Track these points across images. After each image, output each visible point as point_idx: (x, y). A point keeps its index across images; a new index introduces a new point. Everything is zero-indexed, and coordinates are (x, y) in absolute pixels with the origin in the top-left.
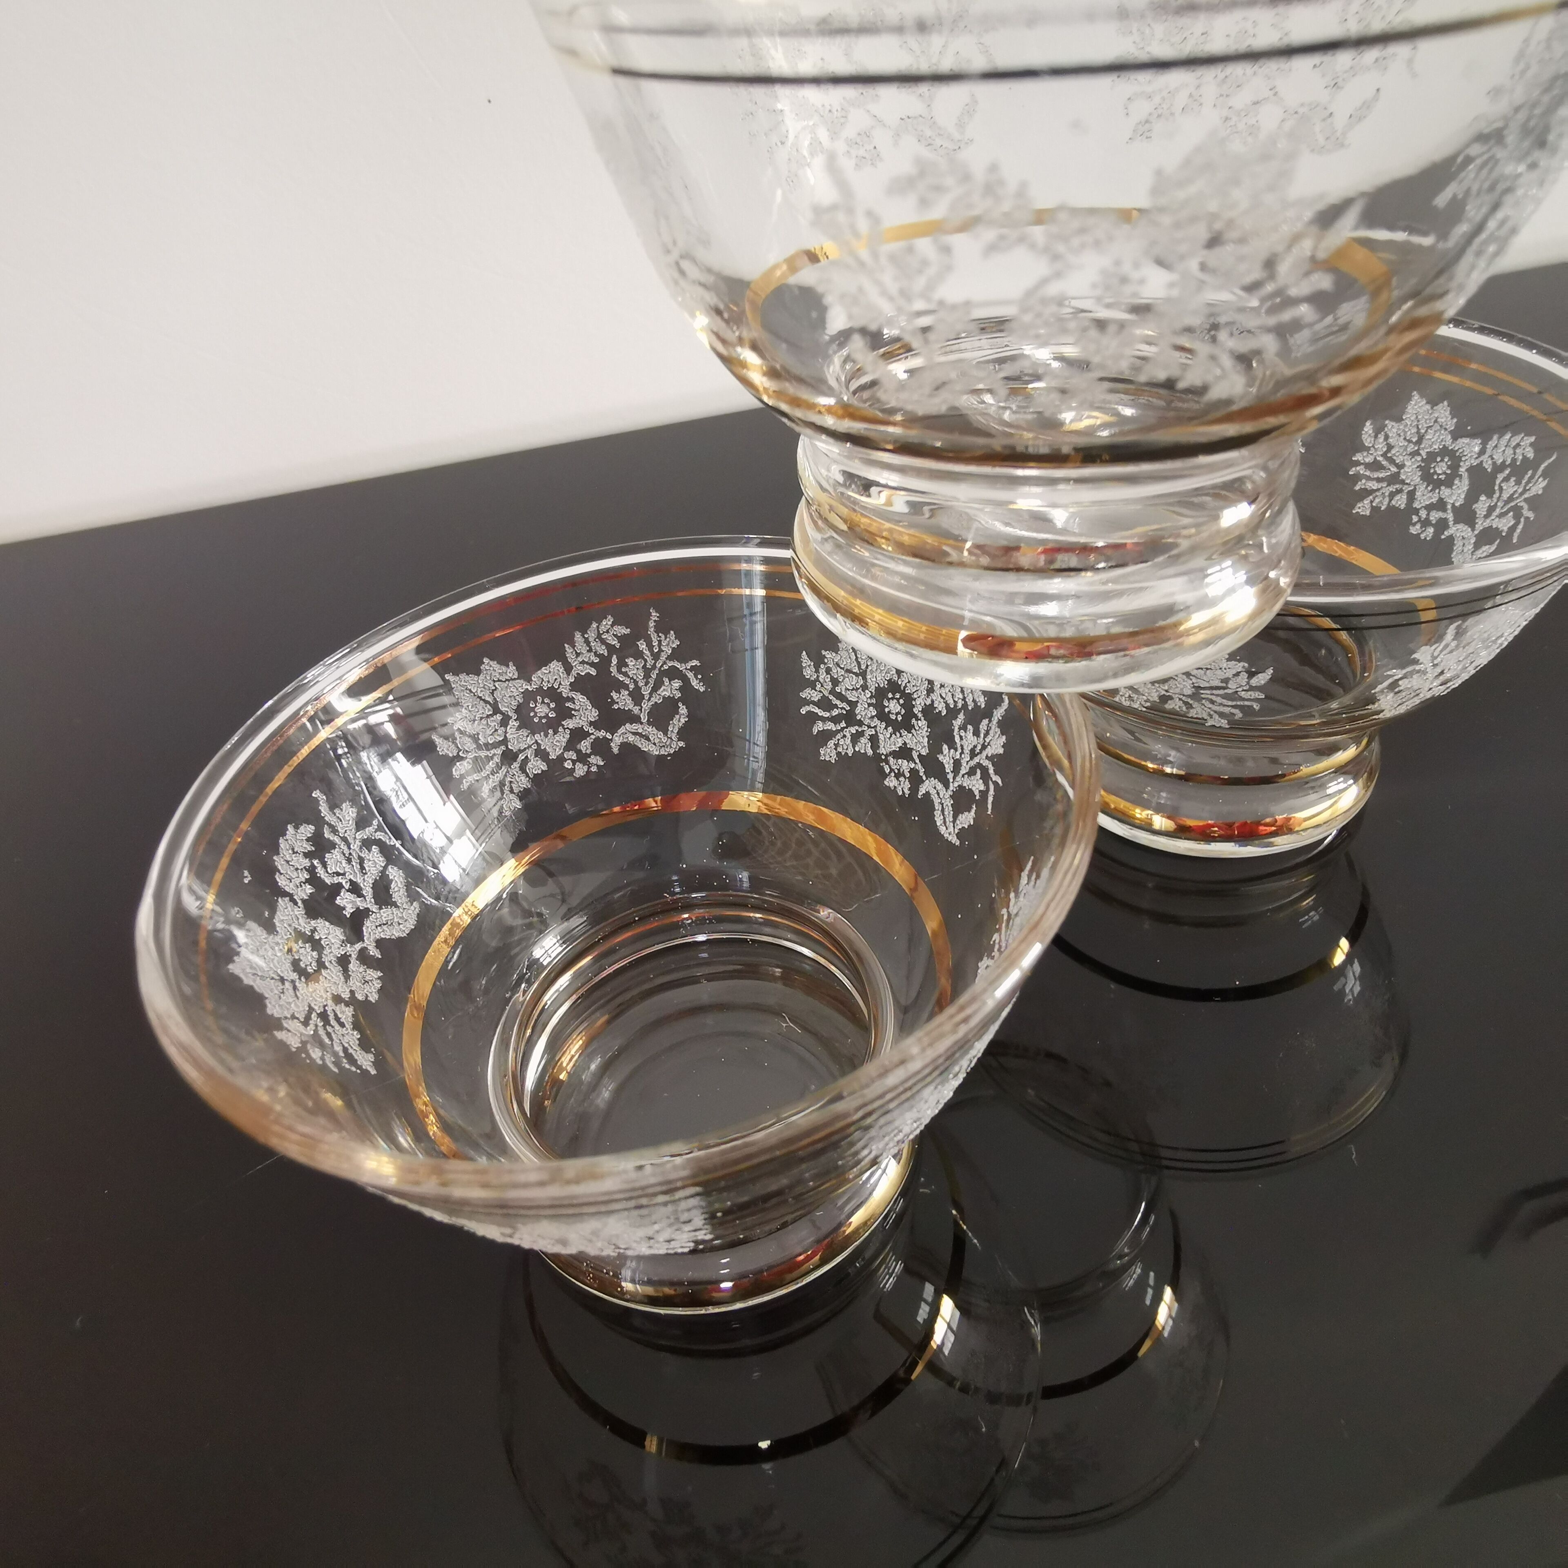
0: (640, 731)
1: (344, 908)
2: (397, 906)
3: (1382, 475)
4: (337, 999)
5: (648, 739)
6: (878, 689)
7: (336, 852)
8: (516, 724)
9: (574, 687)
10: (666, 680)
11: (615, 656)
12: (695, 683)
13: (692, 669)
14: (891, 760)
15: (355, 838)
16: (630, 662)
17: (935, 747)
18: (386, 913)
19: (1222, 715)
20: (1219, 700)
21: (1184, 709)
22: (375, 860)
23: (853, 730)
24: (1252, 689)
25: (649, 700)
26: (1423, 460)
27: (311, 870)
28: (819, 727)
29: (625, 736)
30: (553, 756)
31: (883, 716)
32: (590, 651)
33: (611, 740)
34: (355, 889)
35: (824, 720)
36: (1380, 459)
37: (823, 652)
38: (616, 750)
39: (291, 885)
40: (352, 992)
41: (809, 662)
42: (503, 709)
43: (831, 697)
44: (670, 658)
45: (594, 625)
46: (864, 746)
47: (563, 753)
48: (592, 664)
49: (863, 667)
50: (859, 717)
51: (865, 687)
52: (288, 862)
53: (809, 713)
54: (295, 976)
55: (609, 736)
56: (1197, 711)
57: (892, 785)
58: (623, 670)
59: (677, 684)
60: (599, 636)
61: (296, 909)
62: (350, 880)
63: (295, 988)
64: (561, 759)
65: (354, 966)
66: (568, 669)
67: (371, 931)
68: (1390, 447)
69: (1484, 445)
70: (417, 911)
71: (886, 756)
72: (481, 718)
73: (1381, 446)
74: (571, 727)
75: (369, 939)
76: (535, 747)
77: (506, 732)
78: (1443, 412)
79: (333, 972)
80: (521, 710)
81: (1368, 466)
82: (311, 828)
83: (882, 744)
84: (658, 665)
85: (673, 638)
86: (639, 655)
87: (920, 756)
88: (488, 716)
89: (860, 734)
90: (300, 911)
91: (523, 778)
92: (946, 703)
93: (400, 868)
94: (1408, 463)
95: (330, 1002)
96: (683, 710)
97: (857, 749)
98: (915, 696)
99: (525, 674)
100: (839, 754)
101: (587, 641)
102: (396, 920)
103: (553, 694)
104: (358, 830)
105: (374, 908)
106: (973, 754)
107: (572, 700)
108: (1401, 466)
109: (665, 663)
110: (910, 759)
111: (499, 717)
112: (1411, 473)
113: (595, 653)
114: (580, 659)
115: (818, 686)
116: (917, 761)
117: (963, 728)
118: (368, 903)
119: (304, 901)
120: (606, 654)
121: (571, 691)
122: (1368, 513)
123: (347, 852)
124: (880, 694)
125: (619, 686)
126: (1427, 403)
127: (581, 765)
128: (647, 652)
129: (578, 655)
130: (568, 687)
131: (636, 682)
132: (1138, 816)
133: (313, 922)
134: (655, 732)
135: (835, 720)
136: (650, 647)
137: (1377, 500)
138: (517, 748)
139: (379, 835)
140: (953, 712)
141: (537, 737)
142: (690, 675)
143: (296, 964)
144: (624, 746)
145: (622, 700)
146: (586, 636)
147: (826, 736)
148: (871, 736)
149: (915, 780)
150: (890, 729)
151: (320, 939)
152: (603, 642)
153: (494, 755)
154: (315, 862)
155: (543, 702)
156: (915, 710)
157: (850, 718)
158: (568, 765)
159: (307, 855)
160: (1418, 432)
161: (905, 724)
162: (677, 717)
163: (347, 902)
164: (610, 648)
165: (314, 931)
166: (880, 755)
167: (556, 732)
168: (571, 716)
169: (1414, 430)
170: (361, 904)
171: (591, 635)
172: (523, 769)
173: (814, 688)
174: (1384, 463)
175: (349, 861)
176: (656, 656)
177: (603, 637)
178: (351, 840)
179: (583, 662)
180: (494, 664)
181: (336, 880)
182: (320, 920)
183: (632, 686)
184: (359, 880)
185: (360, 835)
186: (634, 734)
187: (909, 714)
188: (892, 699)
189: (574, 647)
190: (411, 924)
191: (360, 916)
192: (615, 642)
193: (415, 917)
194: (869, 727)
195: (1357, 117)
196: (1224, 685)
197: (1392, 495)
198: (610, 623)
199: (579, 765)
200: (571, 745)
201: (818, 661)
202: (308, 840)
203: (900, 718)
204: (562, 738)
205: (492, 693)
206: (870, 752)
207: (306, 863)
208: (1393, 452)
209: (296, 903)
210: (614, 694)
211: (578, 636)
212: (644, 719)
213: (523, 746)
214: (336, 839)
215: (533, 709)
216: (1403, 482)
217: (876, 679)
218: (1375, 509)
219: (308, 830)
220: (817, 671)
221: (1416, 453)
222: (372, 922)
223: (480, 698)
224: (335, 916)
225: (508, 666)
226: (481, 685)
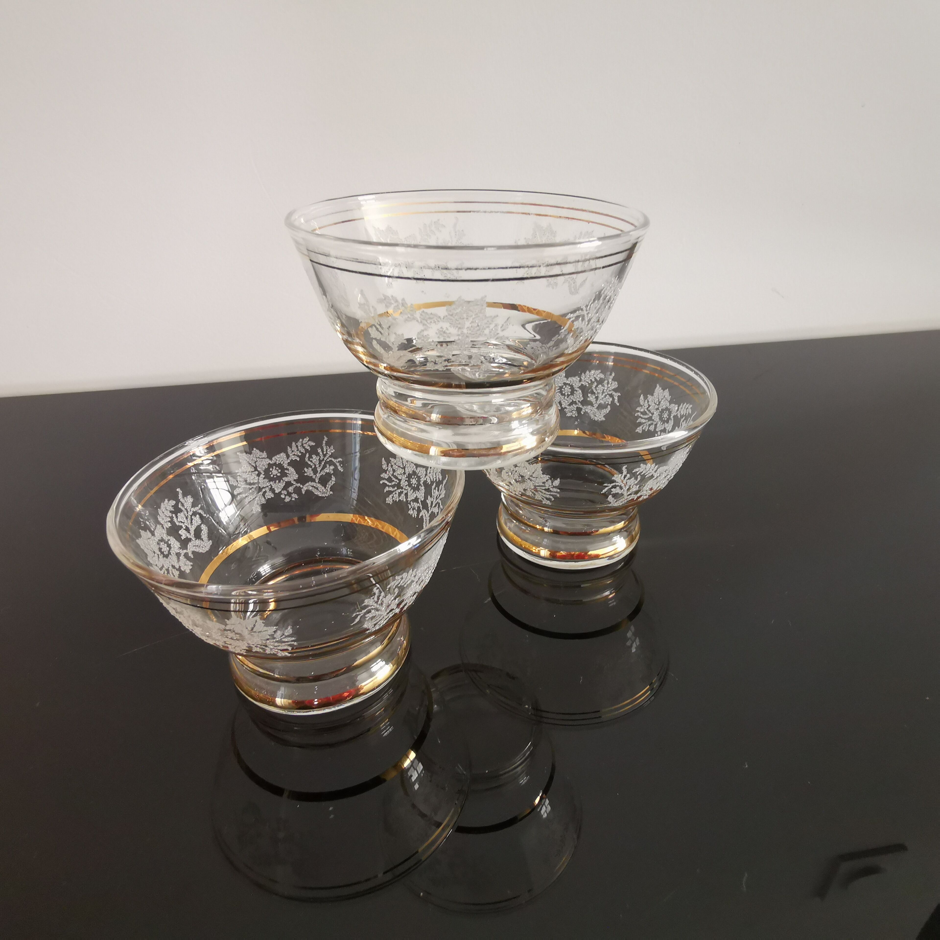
0: (315, 485)
1: (182, 536)
2: (203, 540)
3: (646, 417)
4: (173, 567)
5: (317, 489)
6: (409, 474)
7: (182, 513)
8: (263, 476)
9: (289, 464)
10: (328, 466)
11: (308, 454)
12: (339, 468)
13: (339, 462)
14: (412, 503)
15: (191, 510)
16: (314, 456)
17: (426, 498)
18: (198, 542)
19: (547, 499)
20: (543, 491)
21: (533, 495)
22: (197, 520)
23: (399, 491)
24: (554, 487)
25: (320, 473)
26: (660, 412)
27: (172, 518)
28: (387, 489)
29: (308, 487)
30: (277, 492)
31: (410, 485)
32: (298, 450)
33: (302, 488)
34: (187, 530)
35: (389, 486)
36: (646, 410)
37: (390, 459)
38: (303, 493)
39: (163, 521)
40: (180, 567)
41: (385, 462)
42: (259, 469)
43: (392, 477)
44: (330, 456)
45: (301, 440)
46: (403, 498)
47: (281, 491)
48: (298, 456)
49: (404, 465)
50: (401, 486)
51: (404, 473)
52: (163, 513)
53: (383, 483)
54: (159, 553)
55: (301, 486)
56: (538, 497)
57: (411, 513)
58: (311, 460)
59: (332, 467)
60: (302, 444)
61: (163, 530)
62: (186, 526)
63: (159, 557)
64: (280, 493)
65: (182, 558)
66: (288, 456)
67: (191, 548)
68: (649, 406)
69: (678, 407)
70: (211, 544)
71: (410, 501)
72: (249, 472)
73: (646, 405)
74: (286, 480)
75: (189, 549)
76: (270, 487)
77: (259, 479)
78: (667, 393)
79: (173, 557)
80: (267, 472)
81: (642, 413)
82: (174, 502)
83: (409, 497)
84: (325, 459)
85: (332, 448)
86: (317, 454)
87: (421, 501)
88: (252, 471)
89: (402, 492)
90: (165, 531)
91: (263, 499)
92: (431, 479)
93: (206, 526)
94: (655, 413)
95: (171, 567)
96: (333, 479)
97: (400, 499)
98: (421, 477)
99: (270, 457)
100: (393, 500)
101: (297, 446)
102: (201, 545)
103: (280, 466)
104: (192, 507)
105: (194, 539)
106: (437, 499)
107: (288, 469)
108: (653, 414)
109: (328, 458)
110: (418, 502)
111: (257, 472)
112: (656, 417)
113: (300, 451)
114: (293, 453)
115: (388, 472)
116: (420, 503)
117: (435, 489)
118: (192, 536)
119: (167, 528)
120: (304, 452)
121: (288, 465)
122: (641, 432)
123: (186, 515)
124: (410, 476)
125: (308, 466)
126: (662, 389)
127: (288, 497)
128: (321, 453)
129: (293, 451)
130: (287, 464)
131: (315, 465)
132: (534, 551)
133: (169, 537)
134: (321, 486)
135: (393, 486)
136: (323, 451)
137: (644, 427)
138: (262, 486)
139: (200, 511)
140: (432, 483)
141: (271, 483)
142: (338, 464)
143: (160, 549)
144: (307, 491)
145: (309, 472)
146: (297, 444)
147: (390, 492)
148: (406, 493)
149: (419, 511)
150: (412, 490)
151: (171, 544)
152: (304, 447)
153: (252, 488)
154: (174, 515)
155: (276, 469)
156: (421, 483)
157: (399, 486)
158: (283, 496)
159: (171, 512)
160: (659, 400)
161: (416, 489)
162: (331, 481)
163: (183, 533)
164: (306, 450)
165: (169, 540)
166: (408, 501)
167: (279, 482)
168: (287, 476)
169: (657, 400)
170: (189, 537)
171: (299, 444)
172: (264, 495)
173: (386, 473)
174: (647, 412)
175: (187, 518)
176: (325, 455)
177: (304, 445)
178: (189, 510)
179: (294, 455)
180: (258, 451)
181: (180, 524)
182: (171, 537)
183: (313, 467)
184: (189, 526)
185: (193, 509)
186: (312, 486)
187: (419, 485)
188: (414, 478)
189: (291, 448)
190: (207, 549)
191: (188, 540)
192: (308, 448)
193: (209, 546)
194: (405, 489)
195: (582, 285)
196: (544, 485)
197: (650, 425)
198: (307, 440)
199: (287, 497)
200: (285, 488)
201: (388, 462)
202: (172, 506)
203: (416, 486)
204: (282, 485)
205: (255, 462)
206: (405, 500)
207: (170, 515)
208: (650, 408)
209: (163, 528)
210: (306, 469)
211: (294, 444)
212: (317, 481)
213: (265, 486)
214: (183, 509)
215: (271, 471)
216: (653, 420)
217: (409, 470)
218: (643, 431)
219: (173, 503)
220: (388, 466)
221: (658, 409)
222: (192, 544)
223: (250, 464)
224: (178, 537)
225: (263, 453)
226: (251, 459)
